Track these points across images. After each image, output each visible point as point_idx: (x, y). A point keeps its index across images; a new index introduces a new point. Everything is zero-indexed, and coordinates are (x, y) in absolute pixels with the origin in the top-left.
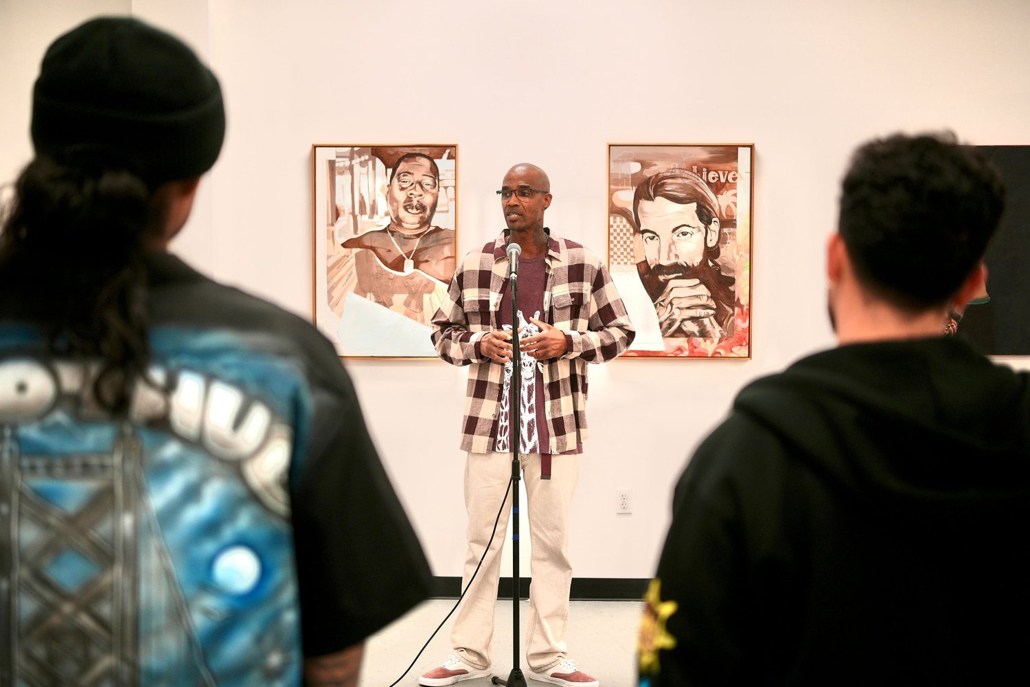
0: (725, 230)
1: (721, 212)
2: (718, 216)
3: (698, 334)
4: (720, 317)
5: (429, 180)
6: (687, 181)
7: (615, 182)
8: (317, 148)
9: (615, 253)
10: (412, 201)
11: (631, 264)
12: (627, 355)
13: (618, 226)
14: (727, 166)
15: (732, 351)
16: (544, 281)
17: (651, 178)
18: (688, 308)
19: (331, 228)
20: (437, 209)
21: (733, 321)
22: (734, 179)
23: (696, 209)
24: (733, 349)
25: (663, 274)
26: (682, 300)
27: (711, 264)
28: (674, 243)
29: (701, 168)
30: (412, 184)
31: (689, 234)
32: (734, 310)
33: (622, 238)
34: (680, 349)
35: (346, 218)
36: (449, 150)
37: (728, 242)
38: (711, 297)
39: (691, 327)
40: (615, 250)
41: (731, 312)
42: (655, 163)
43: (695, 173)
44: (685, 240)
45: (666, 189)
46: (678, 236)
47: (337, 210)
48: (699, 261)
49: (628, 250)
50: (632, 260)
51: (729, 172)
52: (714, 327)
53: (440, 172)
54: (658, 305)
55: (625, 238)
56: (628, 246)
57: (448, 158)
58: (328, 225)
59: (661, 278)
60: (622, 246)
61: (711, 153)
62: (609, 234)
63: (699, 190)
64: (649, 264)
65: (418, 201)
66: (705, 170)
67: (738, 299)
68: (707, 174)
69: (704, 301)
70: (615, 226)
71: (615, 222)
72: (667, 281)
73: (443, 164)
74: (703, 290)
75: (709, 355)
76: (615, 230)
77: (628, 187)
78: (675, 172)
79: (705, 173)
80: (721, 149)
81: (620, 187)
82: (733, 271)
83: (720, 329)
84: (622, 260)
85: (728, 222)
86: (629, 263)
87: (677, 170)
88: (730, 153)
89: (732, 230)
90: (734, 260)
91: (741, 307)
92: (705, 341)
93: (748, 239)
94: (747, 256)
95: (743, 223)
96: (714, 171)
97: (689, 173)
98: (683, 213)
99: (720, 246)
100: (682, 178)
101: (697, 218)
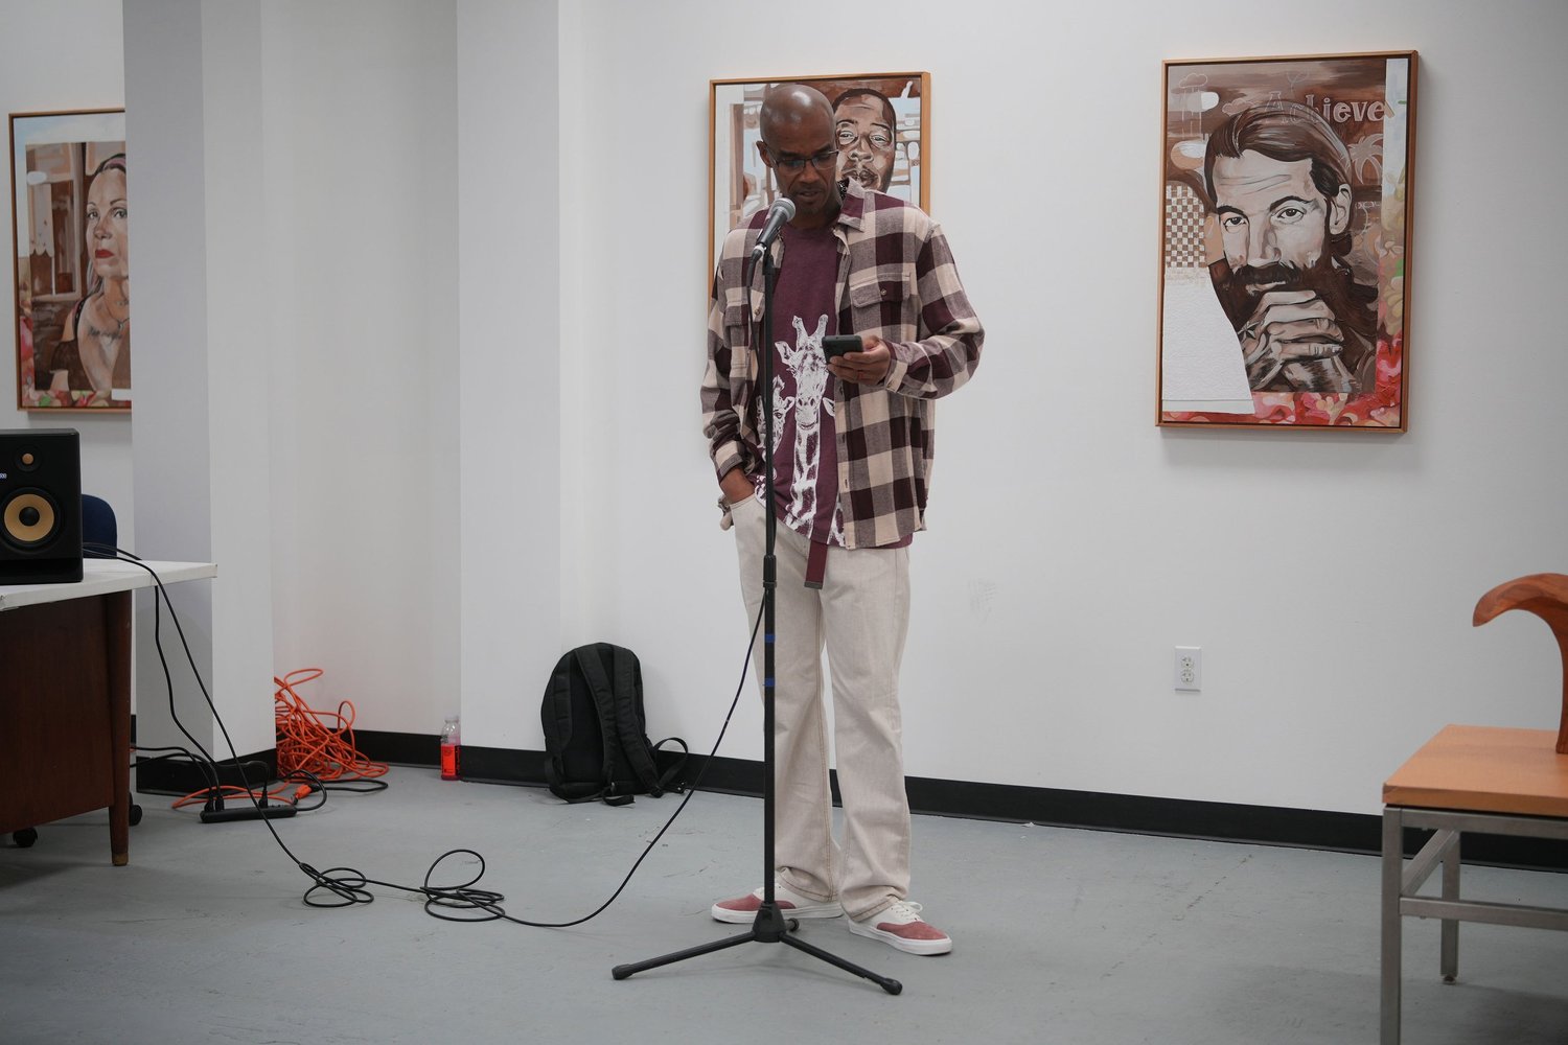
0: (1362, 205)
1: (1354, 174)
2: (1350, 181)
3: (1312, 387)
4: (1351, 357)
5: (880, 133)
6: (1295, 122)
7: (1174, 127)
8: (717, 87)
9: (1174, 247)
10: (855, 166)
11: (1201, 265)
12: (1192, 420)
13: (1179, 202)
14: (1367, 94)
15: (1371, 418)
16: (834, 263)
17: (1235, 116)
18: (1296, 341)
19: (737, 213)
20: (893, 179)
21: (1374, 363)
22: (1379, 114)
23: (1310, 169)
24: (1373, 413)
25: (1253, 282)
26: (1284, 327)
27: (1335, 264)
28: (1272, 228)
29: (1320, 97)
30: (856, 139)
31: (1298, 213)
32: (1375, 345)
33: (1185, 222)
34: (1281, 411)
35: (758, 196)
36: (912, 83)
37: (1366, 225)
38: (1336, 322)
39: (1299, 373)
40: (1174, 242)
41: (1370, 348)
42: (1242, 91)
43: (1310, 107)
44: (1293, 223)
45: (1261, 136)
46: (1280, 216)
47: (745, 183)
48: (1315, 259)
49: (1196, 242)
50: (1202, 259)
51: (1370, 103)
52: (1340, 375)
53: (898, 118)
54: (1245, 335)
55: (1190, 222)
56: (1196, 235)
57: (909, 96)
58: (732, 208)
59: (1251, 289)
60: (1185, 235)
61: (1339, 70)
62: (1165, 216)
63: (1317, 136)
64: (1231, 265)
65: (864, 167)
66: (1327, 100)
67: (1383, 326)
68: (1332, 108)
69: (1322, 328)
70: (1174, 200)
71: (1174, 195)
72: (1261, 294)
73: (903, 105)
74: (1321, 310)
75: (1332, 423)
76: (1174, 209)
77: (1196, 135)
78: (1276, 106)
79: (1327, 107)
80: (1355, 63)
81: (1183, 136)
82: (1375, 277)
83: (1351, 377)
84: (1185, 259)
85: (1368, 190)
86: (1196, 263)
87: (1279, 103)
88: (1370, 68)
89: (1373, 204)
90: (1376, 257)
91: (1388, 339)
92: (1324, 398)
93: (1402, 219)
94: (1400, 250)
95: (1393, 193)
96: (1344, 102)
97: (1302, 107)
98: (1288, 177)
99: (1352, 234)
100: (1288, 116)
101: (1312, 185)
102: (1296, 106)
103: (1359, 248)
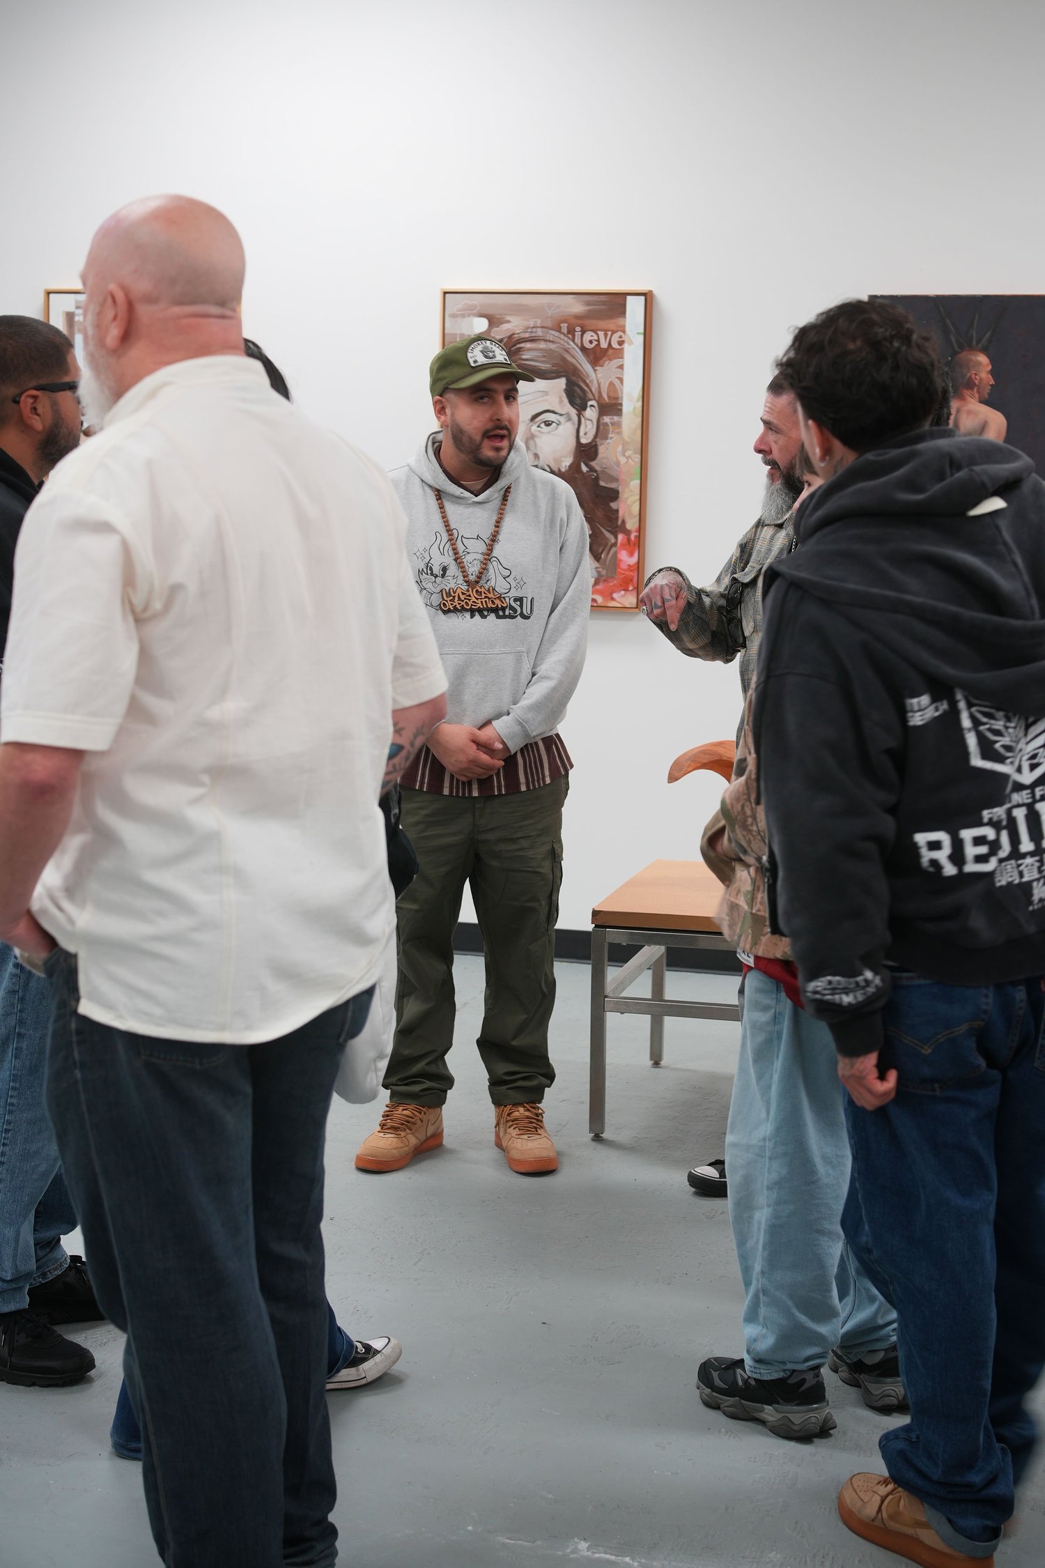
0: (607, 419)
1: (600, 392)
2: (597, 398)
4: (598, 548)
6: (552, 346)
8: (52, 296)
14: (610, 324)
15: (613, 599)
21: (615, 554)
22: (621, 343)
23: (564, 386)
24: (615, 595)
27: (584, 468)
28: (533, 437)
29: (573, 326)
31: (554, 424)
32: (616, 538)
37: (610, 436)
41: (613, 540)
42: (508, 318)
43: (564, 334)
44: (549, 433)
45: (524, 357)
46: (539, 426)
48: (568, 461)
51: (614, 332)
61: (588, 304)
63: (570, 358)
66: (578, 329)
67: (623, 522)
68: (582, 336)
78: (536, 332)
79: (578, 334)
80: (603, 298)
83: (597, 565)
85: (611, 407)
87: (539, 330)
88: (613, 304)
89: (616, 418)
90: (618, 463)
93: (639, 432)
94: (637, 458)
95: (631, 409)
96: (592, 331)
97: (557, 334)
98: (546, 393)
99: (598, 443)
100: (546, 341)
101: (566, 401)
102: (553, 332)
103: (604, 455)
